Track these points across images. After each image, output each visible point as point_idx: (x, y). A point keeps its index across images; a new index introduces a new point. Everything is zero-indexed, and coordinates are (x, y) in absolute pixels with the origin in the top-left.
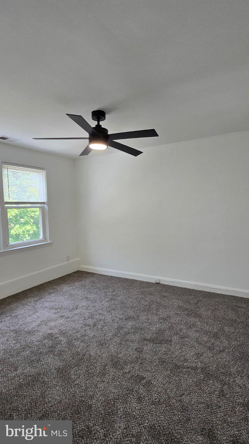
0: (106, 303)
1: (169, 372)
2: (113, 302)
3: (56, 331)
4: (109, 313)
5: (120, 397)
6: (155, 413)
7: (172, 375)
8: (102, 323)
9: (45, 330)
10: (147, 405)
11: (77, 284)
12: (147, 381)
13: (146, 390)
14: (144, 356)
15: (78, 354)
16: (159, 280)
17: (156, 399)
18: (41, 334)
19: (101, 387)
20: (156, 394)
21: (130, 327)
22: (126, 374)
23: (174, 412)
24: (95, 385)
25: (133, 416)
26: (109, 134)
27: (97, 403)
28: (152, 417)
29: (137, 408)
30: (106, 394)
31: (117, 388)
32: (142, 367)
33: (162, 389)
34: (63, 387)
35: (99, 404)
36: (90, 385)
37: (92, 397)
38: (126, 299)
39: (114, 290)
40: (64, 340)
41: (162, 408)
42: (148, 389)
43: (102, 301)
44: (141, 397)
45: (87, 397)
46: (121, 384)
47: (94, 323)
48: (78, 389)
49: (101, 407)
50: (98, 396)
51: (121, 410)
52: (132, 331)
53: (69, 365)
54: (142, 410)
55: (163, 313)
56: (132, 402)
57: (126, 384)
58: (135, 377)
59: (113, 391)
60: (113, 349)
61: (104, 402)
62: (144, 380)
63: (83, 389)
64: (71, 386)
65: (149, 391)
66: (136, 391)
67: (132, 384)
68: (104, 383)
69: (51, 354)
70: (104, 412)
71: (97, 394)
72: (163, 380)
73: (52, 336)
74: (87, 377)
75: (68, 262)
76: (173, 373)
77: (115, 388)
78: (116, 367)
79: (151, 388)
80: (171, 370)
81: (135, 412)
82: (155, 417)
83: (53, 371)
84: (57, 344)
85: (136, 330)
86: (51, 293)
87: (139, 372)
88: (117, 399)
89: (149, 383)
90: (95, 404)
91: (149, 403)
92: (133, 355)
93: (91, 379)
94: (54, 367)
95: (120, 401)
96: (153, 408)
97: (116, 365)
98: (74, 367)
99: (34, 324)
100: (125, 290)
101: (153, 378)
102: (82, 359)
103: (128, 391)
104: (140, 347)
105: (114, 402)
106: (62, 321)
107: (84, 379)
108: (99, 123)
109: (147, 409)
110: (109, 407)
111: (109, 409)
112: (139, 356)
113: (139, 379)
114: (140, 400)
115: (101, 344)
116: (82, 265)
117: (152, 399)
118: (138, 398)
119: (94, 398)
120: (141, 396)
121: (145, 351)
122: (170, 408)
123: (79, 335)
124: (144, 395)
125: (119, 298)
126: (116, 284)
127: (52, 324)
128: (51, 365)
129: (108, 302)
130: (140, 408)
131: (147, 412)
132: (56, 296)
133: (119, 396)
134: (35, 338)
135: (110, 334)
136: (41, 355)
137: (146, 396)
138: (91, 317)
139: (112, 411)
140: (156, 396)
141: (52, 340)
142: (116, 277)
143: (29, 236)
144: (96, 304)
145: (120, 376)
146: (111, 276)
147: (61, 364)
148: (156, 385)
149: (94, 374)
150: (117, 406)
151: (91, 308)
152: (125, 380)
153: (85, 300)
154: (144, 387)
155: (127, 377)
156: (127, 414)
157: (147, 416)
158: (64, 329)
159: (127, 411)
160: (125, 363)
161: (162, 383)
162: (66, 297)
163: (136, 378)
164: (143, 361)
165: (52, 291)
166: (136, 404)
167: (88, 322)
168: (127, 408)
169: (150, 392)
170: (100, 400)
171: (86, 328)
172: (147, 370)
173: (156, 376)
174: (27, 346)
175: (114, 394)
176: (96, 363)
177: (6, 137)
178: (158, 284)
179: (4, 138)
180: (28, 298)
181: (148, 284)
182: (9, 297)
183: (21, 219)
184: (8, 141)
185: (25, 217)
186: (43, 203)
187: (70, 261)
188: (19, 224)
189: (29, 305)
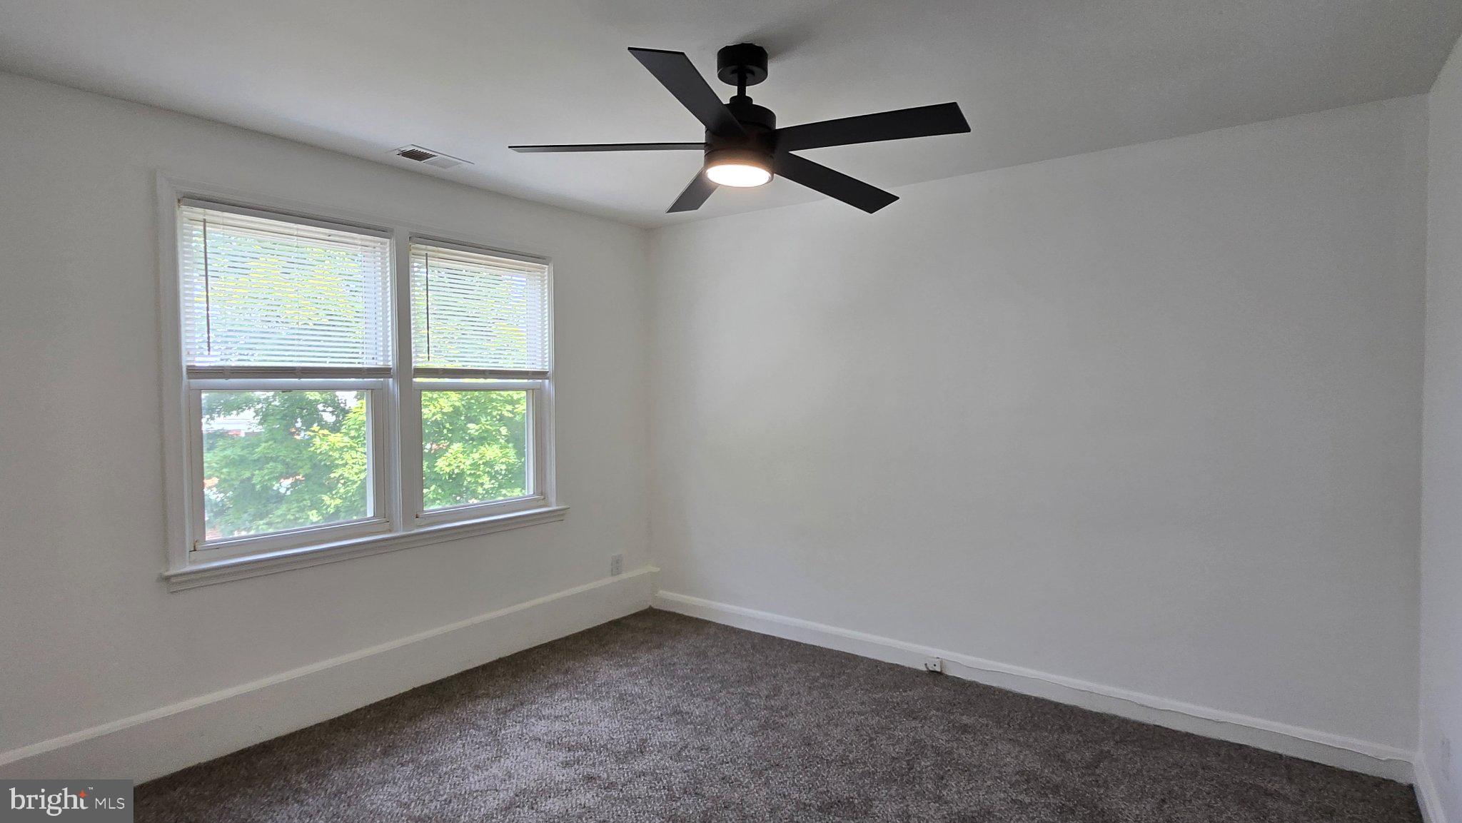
0: (748, 739)
2: (773, 736)
4: (760, 777)
11: (645, 659)
16: (940, 661)
26: (777, 128)
38: (818, 726)
39: (777, 690)
43: (732, 729)
55: (961, 794)
75: (616, 579)
86: (556, 686)
99: (492, 801)
100: (815, 693)
106: (588, 797)
108: (742, 91)
116: (661, 592)
125: (795, 723)
126: (784, 666)
127: (555, 805)
129: (754, 734)
132: (570, 698)
138: (695, 788)
142: (781, 641)
143: (492, 477)
144: (711, 740)
146: (764, 636)
151: (694, 752)
153: (673, 719)
162: (607, 704)
165: (559, 678)
177: (425, 151)
178: (936, 675)
179: (417, 156)
180: (477, 697)
181: (900, 676)
182: (416, 693)
183: (470, 426)
184: (432, 163)
185: (483, 420)
186: (541, 375)
187: (624, 576)
188: (462, 439)
189: (478, 728)
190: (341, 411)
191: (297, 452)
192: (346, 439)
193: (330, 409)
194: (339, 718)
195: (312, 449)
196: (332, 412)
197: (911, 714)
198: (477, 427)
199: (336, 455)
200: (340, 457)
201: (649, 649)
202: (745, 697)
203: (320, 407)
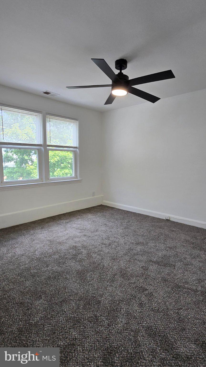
0: (121, 230)
1: (170, 289)
2: (127, 230)
3: (80, 245)
4: (123, 237)
5: (125, 300)
6: (153, 318)
7: (172, 292)
8: (116, 244)
9: (71, 243)
10: (147, 311)
12: (149, 293)
13: (147, 299)
14: (149, 273)
15: (94, 263)
16: (169, 217)
17: (155, 308)
18: (68, 245)
19: (110, 290)
20: (156, 304)
21: (139, 250)
22: (131, 284)
23: (171, 321)
24: (105, 287)
25: (134, 316)
27: (105, 301)
28: (150, 320)
29: (138, 311)
30: (113, 295)
31: (123, 292)
32: (146, 281)
33: (162, 301)
34: (80, 284)
35: (106, 301)
36: (101, 286)
37: (101, 296)
38: (138, 229)
40: (84, 252)
41: (160, 315)
42: (149, 298)
43: (118, 228)
44: (142, 304)
45: (97, 295)
46: (126, 290)
47: (110, 243)
48: (91, 288)
49: (108, 304)
50: (106, 296)
51: (124, 310)
52: (141, 253)
53: (86, 270)
54: (142, 313)
55: (170, 243)
56: (134, 305)
57: (130, 291)
58: (139, 287)
59: (119, 294)
60: (122, 264)
61: (111, 301)
62: (146, 291)
63: (95, 289)
64: (86, 285)
65: (149, 300)
66: (138, 298)
67: (136, 292)
68: (112, 287)
69: (74, 260)
70: (110, 308)
71: (106, 295)
72: (164, 295)
73: (76, 248)
74: (99, 280)
76: (174, 291)
77: (121, 292)
78: (123, 278)
79: (152, 299)
80: (172, 289)
81: (136, 313)
82: (153, 321)
83: (74, 272)
84: (79, 253)
85: (144, 253)
87: (143, 285)
88: (122, 301)
89: (151, 294)
90: (103, 301)
91: (148, 309)
92: (139, 271)
93: (102, 282)
94: (75, 269)
95: (124, 303)
96: (152, 314)
97: (124, 276)
98: (90, 272)
99: (64, 238)
100: (138, 223)
101: (155, 291)
102: (97, 267)
103: (131, 296)
104: (146, 266)
105: (119, 302)
106: (84, 239)
107: (97, 281)
108: (121, 71)
109: (147, 314)
110: (115, 305)
111: (114, 307)
112: (144, 273)
113: (142, 289)
114: (141, 305)
115: (114, 259)
116: (104, 201)
117: (152, 307)
118: (140, 304)
119: (103, 296)
120: (143, 302)
121: (150, 270)
122: (167, 316)
123: (97, 251)
124: (145, 302)
125: (132, 228)
127: (77, 239)
128: (73, 268)
129: (123, 229)
130: (141, 311)
131: (146, 316)
133: (123, 299)
134: (63, 248)
135: (122, 253)
136: (66, 259)
137: (146, 303)
138: (108, 238)
139: (116, 309)
140: (156, 305)
141: (75, 250)
144: (112, 230)
145: (126, 284)
147: (81, 268)
148: (157, 297)
149: (105, 279)
150: (121, 306)
151: (108, 232)
152: (130, 288)
153: (105, 226)
154: (146, 296)
155: (132, 287)
156: (128, 314)
157: (146, 318)
158: (86, 244)
159: (129, 312)
160: (132, 276)
161: (162, 296)
163: (140, 289)
164: (147, 277)
166: (138, 308)
167: (105, 242)
168: (129, 309)
169: (151, 301)
170: (108, 299)
171: (103, 246)
172: (150, 284)
173: (158, 290)
174: (57, 252)
175: (119, 297)
176: (107, 272)
177: (49, 92)
178: (168, 220)
179: (47, 93)
180: (61, 219)
181: (159, 220)
182: (48, 218)
183: (62, 164)
184: (51, 95)
185: (65, 163)
186: (76, 148)
187: (95, 197)
188: (60, 168)
189: (61, 225)
190: (32, 162)
191: (23, 170)
192: (34, 167)
193: (30, 161)
194: (32, 222)
195: (26, 169)
196: (31, 162)
197: (160, 228)
198: (63, 165)
199: (32, 170)
200: (33, 171)
201: (100, 213)
202: (121, 223)
203: (28, 161)
